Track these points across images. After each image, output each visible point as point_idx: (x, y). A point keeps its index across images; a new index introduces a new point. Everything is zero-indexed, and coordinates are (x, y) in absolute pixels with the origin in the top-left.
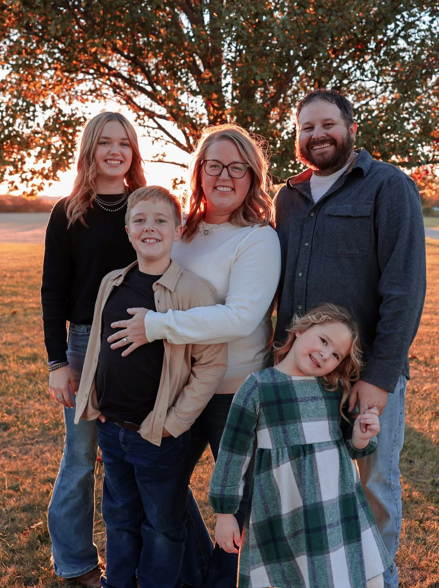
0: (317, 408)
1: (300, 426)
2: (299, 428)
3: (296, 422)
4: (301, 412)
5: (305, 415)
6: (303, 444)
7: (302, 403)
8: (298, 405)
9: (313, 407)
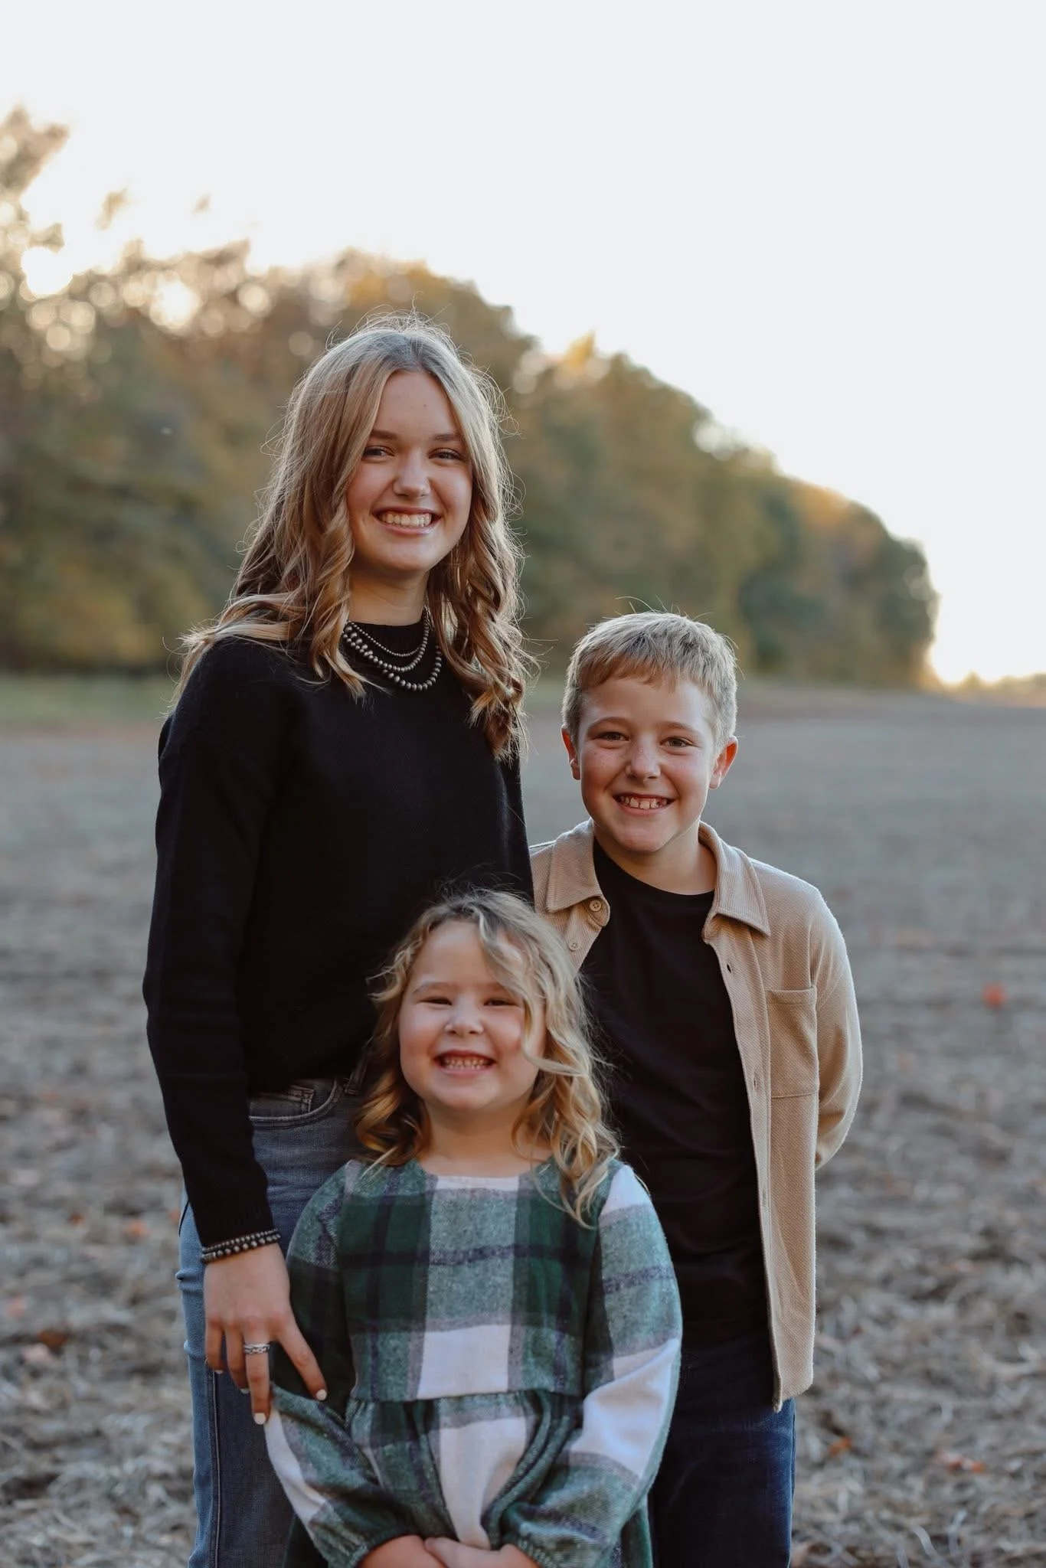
0: (481, 1285)
1: (416, 1342)
2: (411, 1346)
3: (407, 1329)
4: (430, 1296)
5: (442, 1309)
6: (408, 1398)
7: (440, 1269)
8: (425, 1275)
9: (472, 1283)
